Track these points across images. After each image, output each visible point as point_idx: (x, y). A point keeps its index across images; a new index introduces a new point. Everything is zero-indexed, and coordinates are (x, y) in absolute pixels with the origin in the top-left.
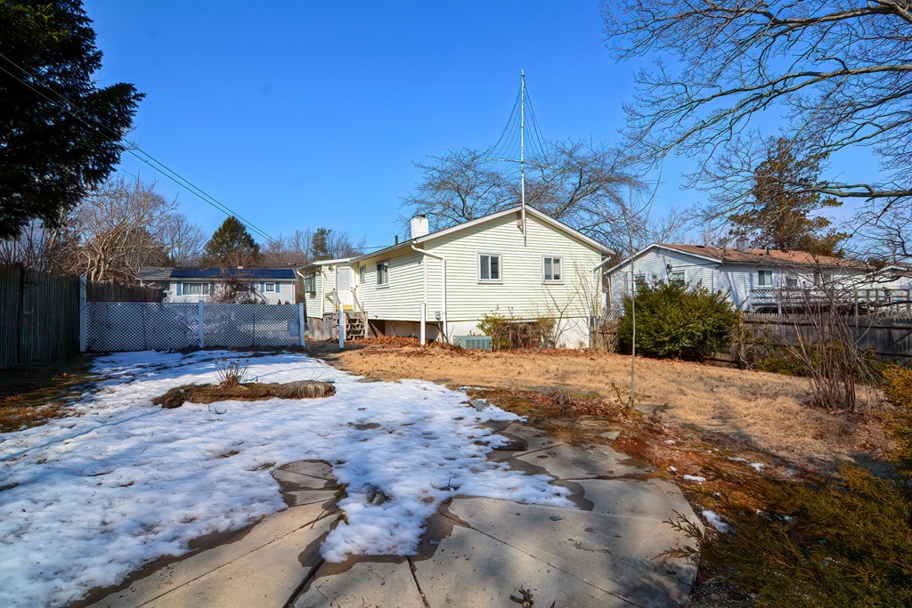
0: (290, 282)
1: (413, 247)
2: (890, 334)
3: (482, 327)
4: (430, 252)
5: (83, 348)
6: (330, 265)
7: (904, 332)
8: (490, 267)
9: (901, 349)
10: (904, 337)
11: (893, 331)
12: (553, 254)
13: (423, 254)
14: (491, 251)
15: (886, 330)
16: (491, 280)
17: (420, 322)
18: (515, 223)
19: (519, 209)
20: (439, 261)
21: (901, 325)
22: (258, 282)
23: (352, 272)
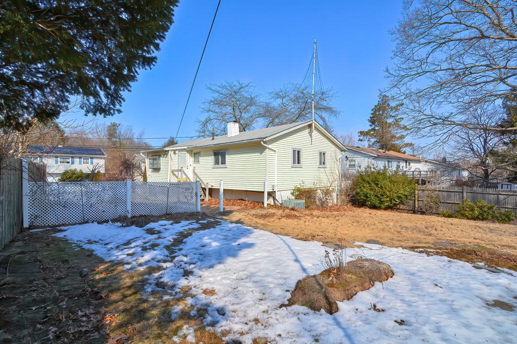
0: (101, 158)
1: (262, 142)
2: (498, 198)
3: (292, 194)
4: (270, 146)
5: (26, 225)
6: (175, 150)
7: (506, 196)
8: (297, 156)
9: (503, 205)
10: (505, 199)
11: (500, 196)
12: (323, 150)
13: (266, 148)
14: (297, 147)
15: (496, 195)
16: (297, 165)
17: (263, 192)
18: (308, 130)
19: (311, 122)
20: (274, 152)
21: (504, 193)
22: (77, 157)
23: (188, 155)
